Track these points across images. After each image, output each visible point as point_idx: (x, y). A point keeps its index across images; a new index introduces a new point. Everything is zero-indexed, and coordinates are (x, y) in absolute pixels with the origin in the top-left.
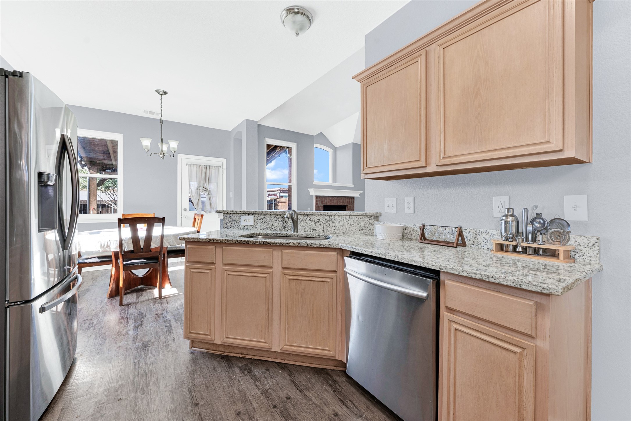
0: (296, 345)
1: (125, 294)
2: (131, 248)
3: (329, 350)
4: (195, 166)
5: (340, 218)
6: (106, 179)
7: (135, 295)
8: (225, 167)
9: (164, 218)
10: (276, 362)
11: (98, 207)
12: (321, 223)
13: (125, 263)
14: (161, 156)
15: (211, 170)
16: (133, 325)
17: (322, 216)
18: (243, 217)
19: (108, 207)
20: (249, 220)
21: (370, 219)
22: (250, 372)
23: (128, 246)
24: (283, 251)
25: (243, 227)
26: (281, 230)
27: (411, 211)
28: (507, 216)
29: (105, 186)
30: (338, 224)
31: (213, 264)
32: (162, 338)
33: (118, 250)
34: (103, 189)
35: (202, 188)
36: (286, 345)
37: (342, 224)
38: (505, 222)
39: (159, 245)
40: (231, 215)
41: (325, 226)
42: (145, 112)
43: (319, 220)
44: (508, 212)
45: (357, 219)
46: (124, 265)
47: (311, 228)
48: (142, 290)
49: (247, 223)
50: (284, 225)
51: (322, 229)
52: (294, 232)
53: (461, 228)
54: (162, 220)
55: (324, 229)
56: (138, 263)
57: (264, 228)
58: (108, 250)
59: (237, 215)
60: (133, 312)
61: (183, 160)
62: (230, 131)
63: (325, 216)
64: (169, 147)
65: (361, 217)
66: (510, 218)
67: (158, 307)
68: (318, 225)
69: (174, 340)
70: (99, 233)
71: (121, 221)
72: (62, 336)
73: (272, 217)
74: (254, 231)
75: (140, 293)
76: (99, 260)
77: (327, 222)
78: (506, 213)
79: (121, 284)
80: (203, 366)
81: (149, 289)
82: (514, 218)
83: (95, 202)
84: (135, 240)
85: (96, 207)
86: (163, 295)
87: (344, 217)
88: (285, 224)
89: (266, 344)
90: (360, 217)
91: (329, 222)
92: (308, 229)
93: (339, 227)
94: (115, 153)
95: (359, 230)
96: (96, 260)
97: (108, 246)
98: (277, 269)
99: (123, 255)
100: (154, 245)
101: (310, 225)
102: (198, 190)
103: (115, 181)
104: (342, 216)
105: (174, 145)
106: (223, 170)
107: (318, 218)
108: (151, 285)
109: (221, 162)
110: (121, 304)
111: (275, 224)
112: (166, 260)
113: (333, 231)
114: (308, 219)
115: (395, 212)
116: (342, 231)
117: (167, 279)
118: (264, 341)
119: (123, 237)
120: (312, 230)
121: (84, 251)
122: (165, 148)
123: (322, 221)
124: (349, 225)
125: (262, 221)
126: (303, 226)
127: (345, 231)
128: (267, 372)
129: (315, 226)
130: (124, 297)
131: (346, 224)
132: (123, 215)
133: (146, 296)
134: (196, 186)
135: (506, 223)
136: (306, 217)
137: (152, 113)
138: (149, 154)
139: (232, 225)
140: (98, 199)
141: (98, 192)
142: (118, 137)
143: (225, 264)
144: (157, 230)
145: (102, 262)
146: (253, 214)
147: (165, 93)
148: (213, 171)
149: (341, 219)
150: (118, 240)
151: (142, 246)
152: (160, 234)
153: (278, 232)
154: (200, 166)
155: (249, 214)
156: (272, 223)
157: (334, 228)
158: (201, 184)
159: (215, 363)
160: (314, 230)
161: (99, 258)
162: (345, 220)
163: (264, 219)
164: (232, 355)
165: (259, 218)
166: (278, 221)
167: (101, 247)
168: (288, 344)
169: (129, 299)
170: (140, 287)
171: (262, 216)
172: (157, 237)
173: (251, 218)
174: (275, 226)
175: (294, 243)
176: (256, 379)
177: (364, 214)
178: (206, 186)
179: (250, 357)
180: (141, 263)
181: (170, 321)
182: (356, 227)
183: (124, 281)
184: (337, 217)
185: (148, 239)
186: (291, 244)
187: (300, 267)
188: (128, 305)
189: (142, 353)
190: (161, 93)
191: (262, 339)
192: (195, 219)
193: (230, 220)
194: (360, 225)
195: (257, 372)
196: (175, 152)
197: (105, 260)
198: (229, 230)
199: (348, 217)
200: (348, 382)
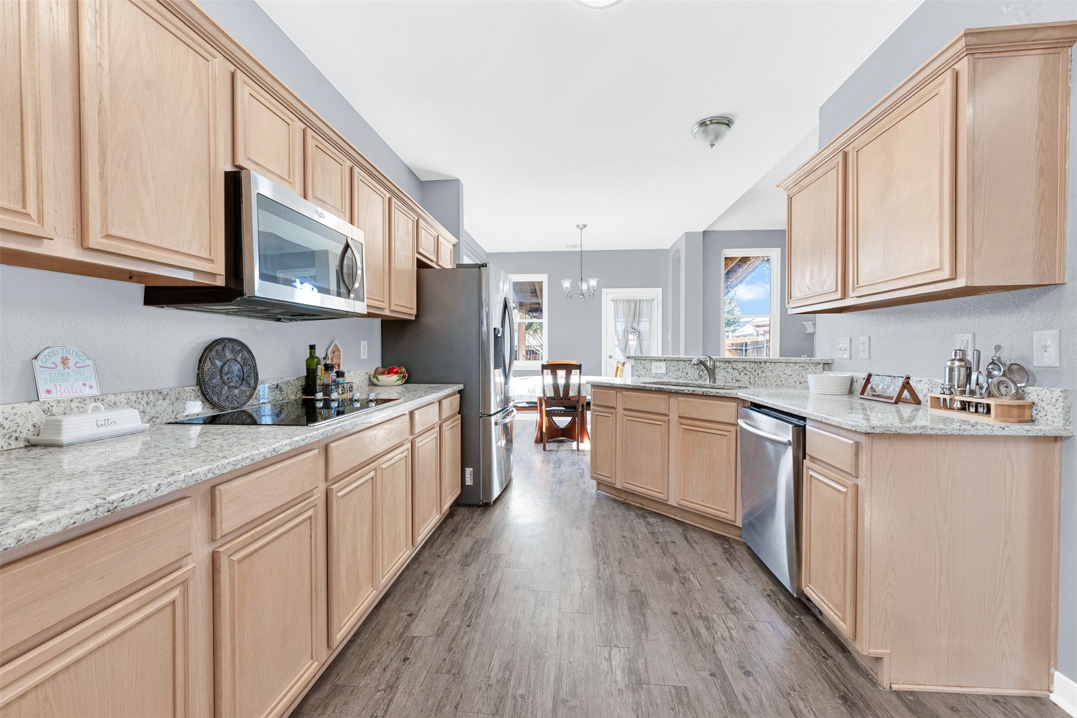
0: (692, 501)
1: (547, 442)
2: (552, 395)
3: (727, 513)
4: (622, 301)
5: (772, 366)
6: (533, 323)
7: (556, 444)
8: (660, 299)
9: (581, 365)
10: (674, 519)
11: (527, 354)
12: (747, 373)
13: (547, 409)
14: (581, 297)
15: (641, 305)
16: (553, 466)
17: (748, 364)
18: (654, 364)
19: (536, 353)
20: (661, 368)
21: (817, 367)
22: (645, 518)
23: (550, 392)
24: (679, 398)
25: (655, 375)
26: (696, 380)
27: (866, 355)
28: (953, 360)
29: (534, 328)
30: (770, 374)
31: (614, 408)
32: (575, 479)
33: (542, 395)
34: (531, 332)
35: (630, 330)
36: (682, 499)
37: (775, 374)
38: (949, 368)
39: (577, 394)
40: (642, 362)
41: (752, 377)
42: (568, 246)
43: (744, 368)
44: (955, 355)
45: (797, 367)
46: (546, 411)
47: (734, 379)
48: (563, 441)
49: (659, 371)
50: (700, 374)
51: (749, 380)
52: (710, 382)
53: (908, 378)
54: (579, 367)
55: (751, 380)
56: (558, 410)
57: (677, 377)
58: (533, 394)
59: (648, 361)
60: (553, 456)
61: (609, 295)
62: (668, 248)
63: (751, 363)
64: (589, 286)
65: (804, 365)
66: (957, 363)
67: (575, 457)
68: (742, 374)
69: (584, 483)
70: (527, 379)
71: (544, 367)
72: (501, 469)
73: (687, 364)
74: (666, 380)
75: (561, 444)
76: (527, 405)
77: (755, 371)
78: (953, 357)
79: (544, 430)
80: (604, 504)
81: (569, 441)
82: (963, 363)
83: (524, 347)
84: (556, 387)
85: (525, 354)
86: (580, 448)
87: (779, 364)
88: (701, 372)
89: (662, 495)
90: (801, 365)
91: (757, 371)
92: (729, 379)
93: (772, 378)
94: (541, 290)
95: (800, 383)
96: (526, 405)
97: (534, 391)
98: (674, 417)
99: (545, 401)
100: (572, 393)
101: (732, 375)
102: (626, 332)
103: (541, 324)
104: (775, 363)
105: (593, 283)
106: (658, 304)
107: (743, 365)
108: (571, 438)
109: (655, 293)
110: (544, 449)
111: (689, 372)
112: (585, 412)
113: (762, 383)
114: (730, 367)
115: (848, 357)
116: (775, 384)
117: (586, 434)
118: (660, 491)
119: (546, 383)
120: (734, 381)
121: (516, 394)
122: (584, 287)
123: (748, 370)
124: (785, 375)
125: (675, 368)
126: (723, 376)
127: (779, 383)
128: (662, 523)
129: (738, 376)
130: (547, 445)
131: (781, 374)
132: (547, 362)
133: (565, 446)
134: (624, 327)
135: (951, 370)
136: (728, 364)
137: (574, 246)
138: (569, 296)
139: (643, 373)
140: (527, 344)
141: (527, 335)
142: (543, 278)
143: (625, 409)
144: (575, 379)
145: (529, 407)
146: (665, 360)
147: (585, 226)
148: (644, 306)
149: (774, 368)
150: (542, 385)
151: (561, 396)
152: (578, 382)
153: (693, 382)
154: (628, 301)
155: (661, 360)
156: (686, 371)
157: (764, 379)
158: (629, 325)
159: (615, 505)
160: (737, 381)
161: (527, 403)
162: (780, 369)
163: (677, 366)
164: (632, 503)
165: (672, 365)
166: (693, 369)
167: (529, 391)
168: (684, 498)
169: (549, 446)
170: (561, 438)
171: (675, 363)
172: (574, 385)
173: (663, 364)
174: (689, 375)
175: (689, 390)
176: (648, 523)
177: (808, 361)
178: (635, 326)
179: (649, 509)
180: (561, 410)
181: (584, 469)
182: (796, 379)
183: (547, 428)
184: (768, 364)
185: (567, 387)
186: (686, 392)
187: (696, 417)
188: (550, 451)
189: (558, 485)
190: (581, 227)
191: (658, 489)
192: (618, 368)
193: (641, 367)
194: (801, 376)
195: (651, 520)
196: (594, 291)
197: (531, 407)
198: (640, 378)
199: (783, 365)
200: (747, 551)
